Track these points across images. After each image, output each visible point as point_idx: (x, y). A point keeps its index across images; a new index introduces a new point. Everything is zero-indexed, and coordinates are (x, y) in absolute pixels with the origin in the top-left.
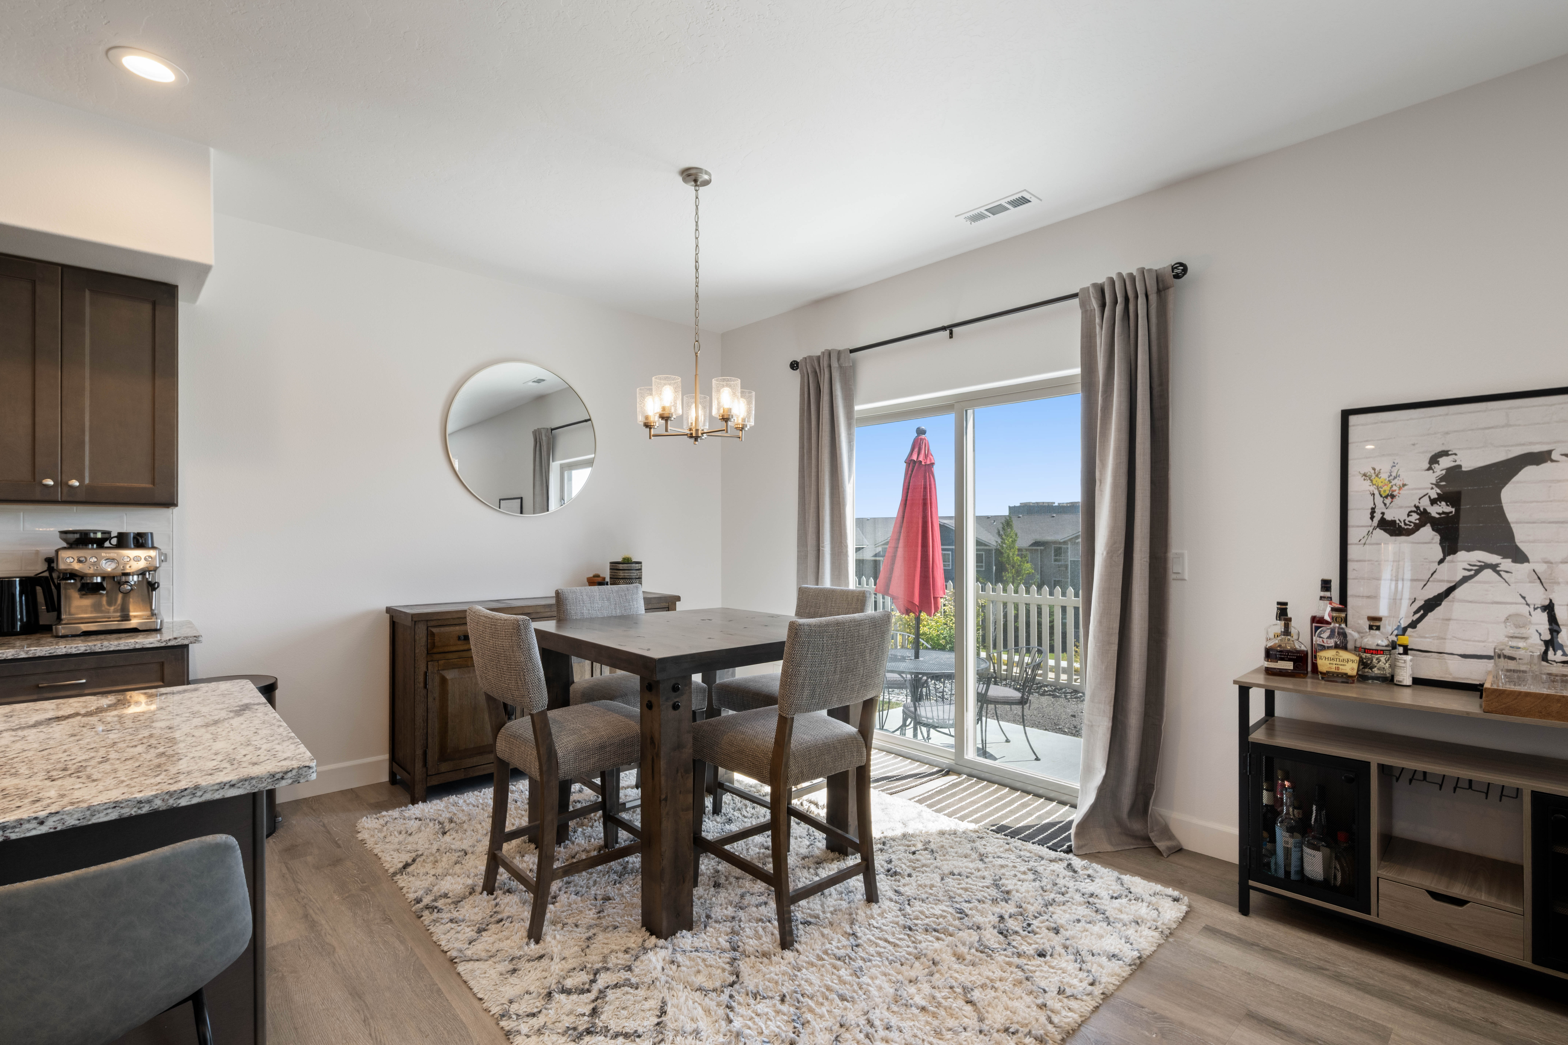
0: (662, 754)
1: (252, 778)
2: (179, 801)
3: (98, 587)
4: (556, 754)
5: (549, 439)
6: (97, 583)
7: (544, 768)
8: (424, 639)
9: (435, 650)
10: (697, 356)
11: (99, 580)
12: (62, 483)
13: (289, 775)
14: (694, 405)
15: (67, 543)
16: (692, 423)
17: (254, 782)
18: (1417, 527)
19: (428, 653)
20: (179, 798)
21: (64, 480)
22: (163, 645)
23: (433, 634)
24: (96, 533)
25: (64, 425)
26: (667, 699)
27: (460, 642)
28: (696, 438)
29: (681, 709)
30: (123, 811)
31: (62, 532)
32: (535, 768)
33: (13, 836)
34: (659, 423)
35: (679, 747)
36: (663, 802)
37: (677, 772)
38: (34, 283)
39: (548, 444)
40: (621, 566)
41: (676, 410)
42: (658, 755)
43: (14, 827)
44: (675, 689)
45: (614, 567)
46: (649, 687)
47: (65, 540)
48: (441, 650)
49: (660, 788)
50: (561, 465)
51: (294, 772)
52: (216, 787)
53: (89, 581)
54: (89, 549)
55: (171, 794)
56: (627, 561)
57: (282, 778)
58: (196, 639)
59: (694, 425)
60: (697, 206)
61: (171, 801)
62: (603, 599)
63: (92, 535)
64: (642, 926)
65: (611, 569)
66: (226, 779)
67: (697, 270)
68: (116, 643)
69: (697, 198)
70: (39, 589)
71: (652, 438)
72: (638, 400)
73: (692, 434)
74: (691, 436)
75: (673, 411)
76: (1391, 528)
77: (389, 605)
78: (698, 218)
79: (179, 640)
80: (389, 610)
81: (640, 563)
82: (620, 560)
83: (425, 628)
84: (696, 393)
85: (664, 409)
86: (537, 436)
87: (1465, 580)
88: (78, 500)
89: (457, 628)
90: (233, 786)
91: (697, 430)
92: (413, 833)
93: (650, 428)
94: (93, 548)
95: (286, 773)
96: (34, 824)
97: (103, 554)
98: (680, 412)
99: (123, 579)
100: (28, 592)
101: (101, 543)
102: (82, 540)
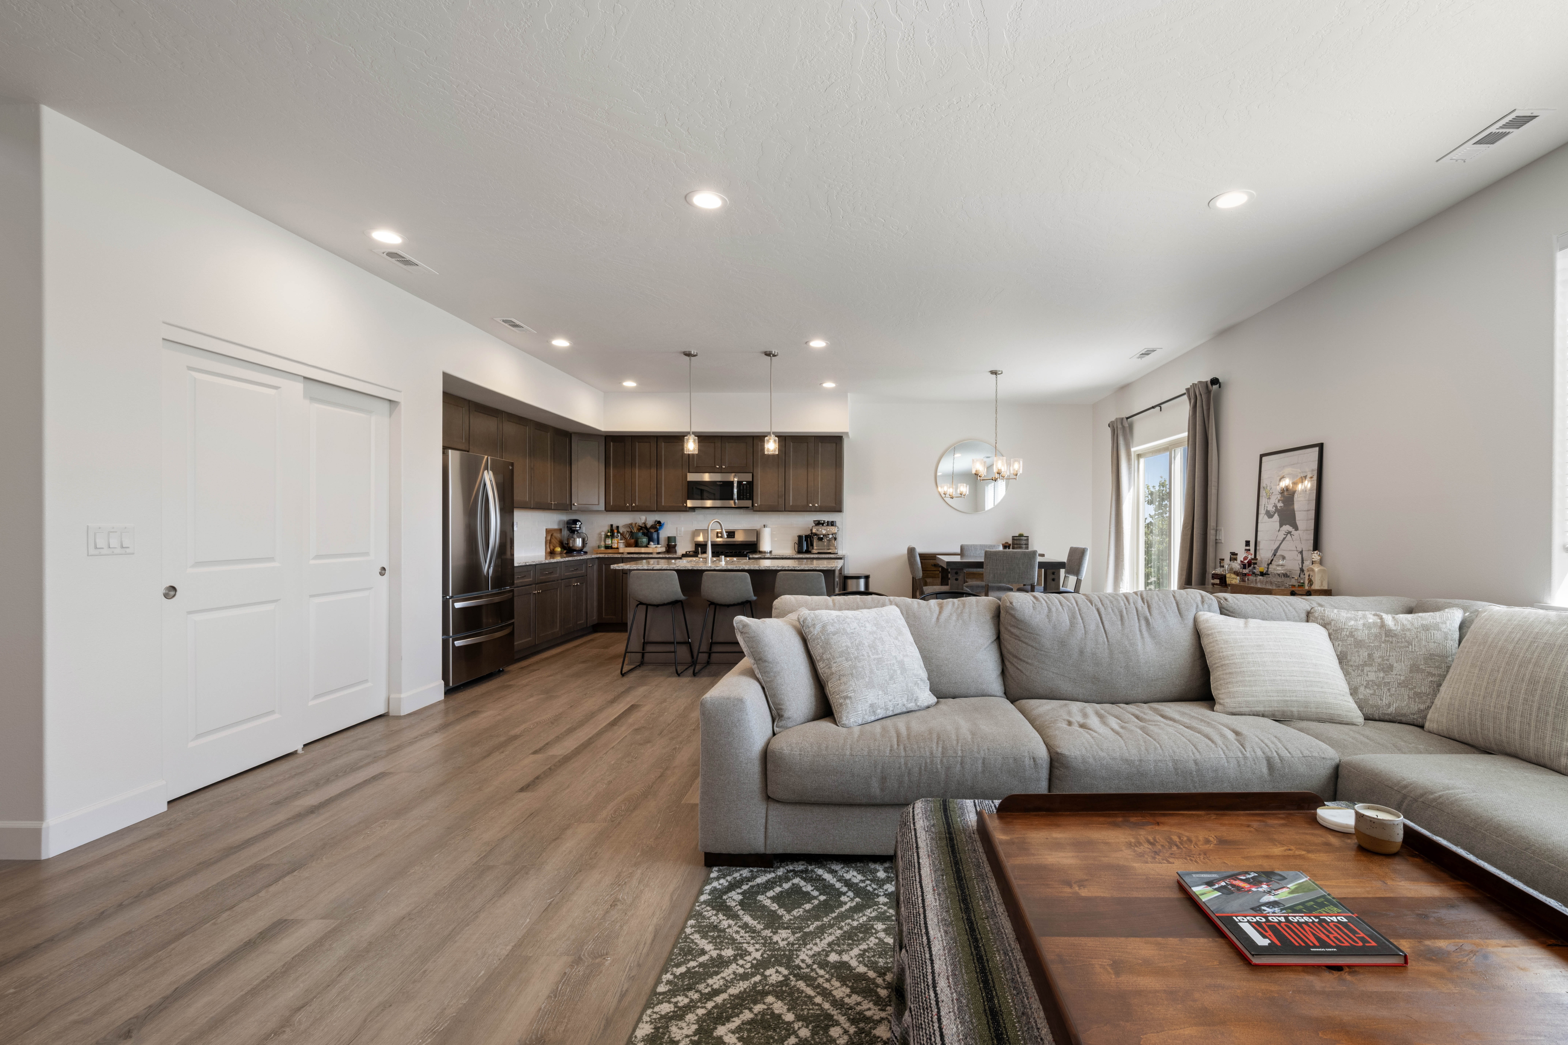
3: (822, 539)
11: (823, 536)
15: (815, 525)
18: (1275, 513)
21: (814, 504)
22: (836, 557)
24: (822, 521)
25: (814, 486)
31: (813, 521)
38: (808, 443)
44: (956, 573)
47: (813, 524)
53: (820, 537)
54: (820, 527)
56: (1020, 537)
65: (1012, 539)
70: (808, 539)
76: (1270, 515)
82: (1016, 537)
87: (1284, 539)
88: (818, 511)
97: (824, 528)
99: (828, 536)
100: (806, 540)
101: (823, 524)
102: (818, 523)
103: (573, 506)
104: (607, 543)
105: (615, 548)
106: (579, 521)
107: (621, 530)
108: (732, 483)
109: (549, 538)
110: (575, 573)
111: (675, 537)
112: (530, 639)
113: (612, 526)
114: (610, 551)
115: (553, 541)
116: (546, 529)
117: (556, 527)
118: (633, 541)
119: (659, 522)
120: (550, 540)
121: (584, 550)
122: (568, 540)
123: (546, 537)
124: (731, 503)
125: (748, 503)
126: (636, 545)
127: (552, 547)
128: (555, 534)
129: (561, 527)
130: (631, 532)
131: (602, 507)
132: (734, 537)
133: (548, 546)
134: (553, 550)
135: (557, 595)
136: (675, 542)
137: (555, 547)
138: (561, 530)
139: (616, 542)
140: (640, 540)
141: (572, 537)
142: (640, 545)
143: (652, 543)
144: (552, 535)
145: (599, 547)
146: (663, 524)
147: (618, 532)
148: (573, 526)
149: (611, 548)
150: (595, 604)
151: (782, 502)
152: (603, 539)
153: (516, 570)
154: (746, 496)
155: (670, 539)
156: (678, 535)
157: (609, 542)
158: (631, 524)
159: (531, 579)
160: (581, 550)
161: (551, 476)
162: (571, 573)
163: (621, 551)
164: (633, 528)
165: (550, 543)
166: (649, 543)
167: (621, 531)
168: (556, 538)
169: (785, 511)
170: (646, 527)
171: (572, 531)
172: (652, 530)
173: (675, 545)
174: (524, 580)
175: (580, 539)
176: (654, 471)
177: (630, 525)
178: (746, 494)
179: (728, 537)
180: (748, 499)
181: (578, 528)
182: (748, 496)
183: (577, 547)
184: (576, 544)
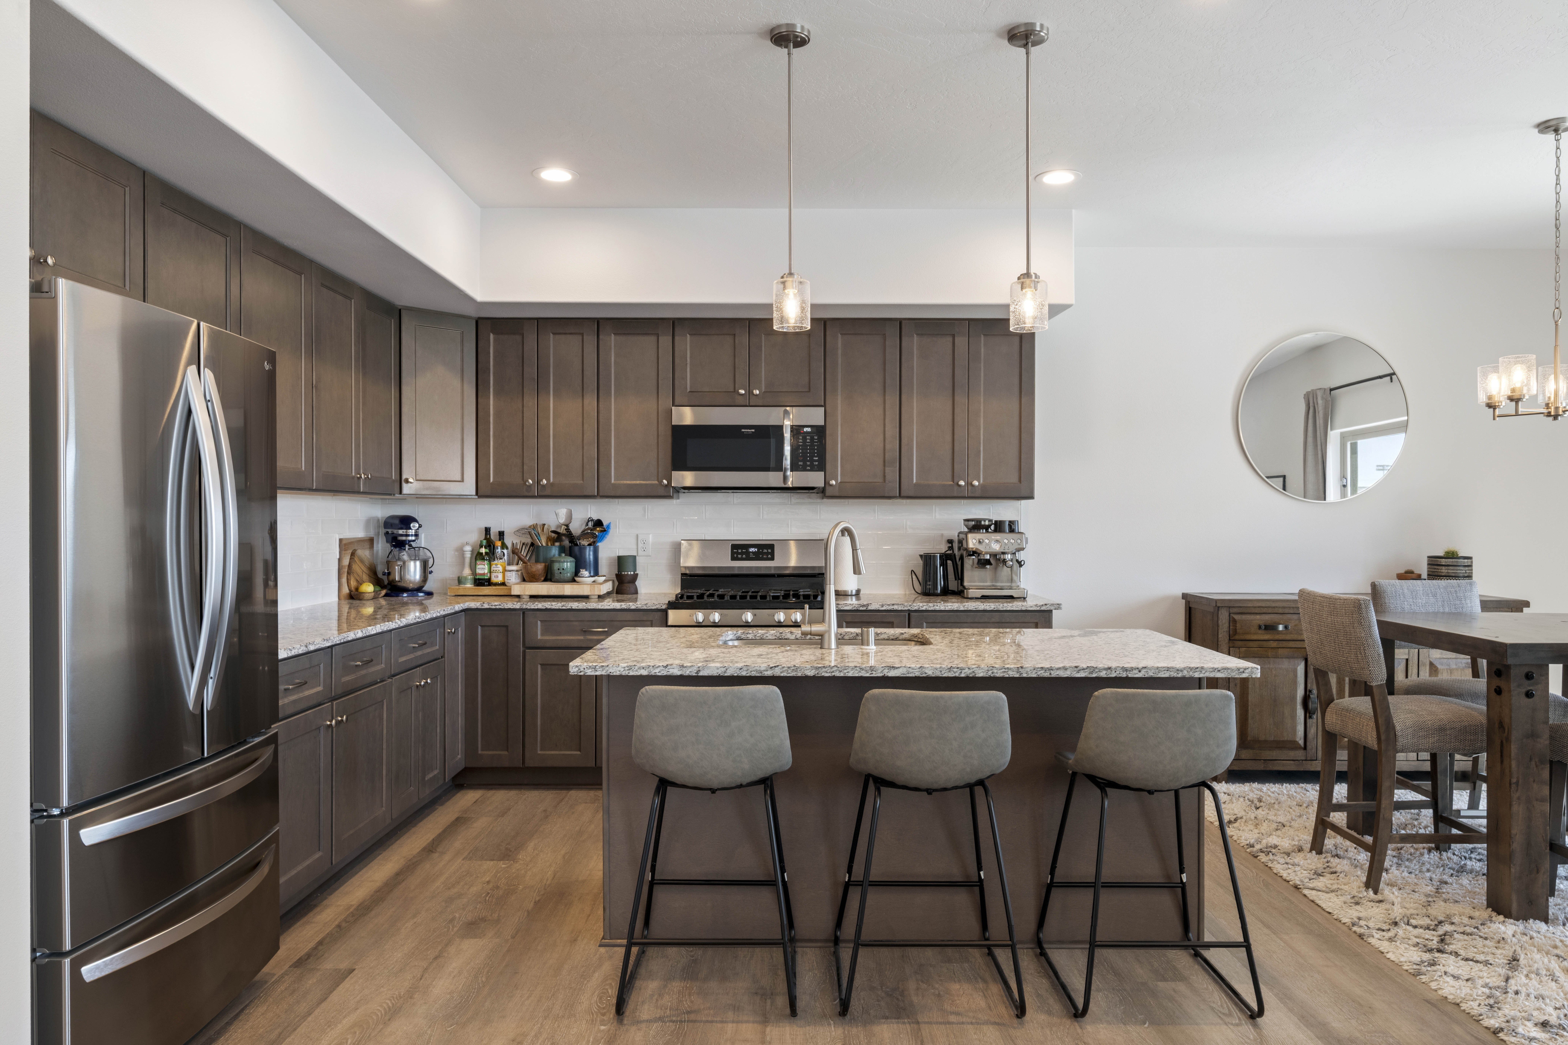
0: (1513, 738)
1: (1228, 669)
2: (1195, 674)
3: (988, 562)
4: (1394, 727)
5: (1326, 402)
6: (987, 559)
7: (1383, 737)
8: (1227, 625)
9: (1237, 637)
10: (1557, 325)
11: (988, 557)
12: (969, 484)
13: (1247, 671)
14: (1552, 376)
15: (968, 529)
16: (1549, 398)
17: (1229, 671)
19: (1230, 640)
20: (1194, 672)
21: (969, 481)
22: (1038, 609)
23: (1235, 621)
24: (985, 521)
25: (969, 439)
26: (1519, 686)
27: (1260, 632)
28: (1556, 417)
29: (1535, 698)
30: (1172, 673)
31: (965, 520)
32: (1372, 737)
33: (1130, 676)
34: (1507, 407)
35: (1533, 735)
36: (1513, 786)
37: (1531, 759)
38: (954, 336)
39: (1326, 408)
40: (1443, 562)
41: (1529, 390)
42: (1508, 740)
43: (1130, 671)
44: (1529, 676)
45: (1434, 562)
46: (1498, 672)
47: (966, 526)
48: (1242, 637)
49: (1510, 771)
50: (1342, 433)
51: (1249, 670)
52: (1211, 670)
53: (982, 558)
54: (981, 533)
55: (1191, 669)
56: (1451, 555)
57: (1243, 672)
58: (1058, 606)
59: (1552, 399)
60: (1558, 158)
61: (1191, 673)
62: (1428, 595)
63: (983, 523)
64: (1488, 906)
65: (1429, 564)
66: (1216, 666)
67: (1557, 229)
68: (1011, 605)
69: (1558, 148)
70: (949, 562)
71: (1497, 419)
72: (1479, 379)
73: (1549, 413)
74: (1549, 415)
75: (1525, 391)
77: (1186, 592)
78: (1559, 171)
79: (1048, 606)
80: (1185, 596)
81: (1470, 558)
82: (1441, 554)
83: (1227, 614)
84: (1555, 363)
85: (1513, 390)
86: (1310, 400)
88: (977, 495)
89: (1258, 617)
90: (1219, 671)
91: (1557, 408)
92: (1227, 803)
93: (1494, 409)
94: (983, 533)
95: (1245, 669)
96: (1136, 671)
97: (993, 537)
98: (1534, 391)
99: (1002, 557)
100: (944, 564)
101: (987, 528)
102: (977, 526)
103: (404, 485)
104: (479, 571)
105: (496, 584)
106: (415, 520)
107: (508, 541)
108: (779, 428)
109: (346, 562)
110: (419, 653)
111: (634, 557)
112: (318, 855)
113: (487, 530)
114: (486, 590)
115: (357, 568)
116: (341, 540)
117: (360, 533)
118: (540, 567)
119: (599, 523)
120: (350, 566)
121: (425, 588)
122: (389, 564)
123: (340, 560)
124: (772, 478)
125: (815, 479)
126: (549, 576)
127: (353, 583)
128: (360, 552)
129: (371, 534)
130: (532, 544)
131: (469, 487)
132: (772, 559)
133: (344, 580)
134: (357, 589)
135: (381, 719)
136: (635, 570)
137: (360, 583)
138: (371, 541)
139: (501, 569)
140: (556, 566)
141: (399, 559)
142: (557, 576)
143: (585, 573)
144: (353, 554)
145: (460, 581)
146: (608, 526)
147: (504, 546)
148: (401, 532)
149: (488, 582)
150: (461, 721)
151: (892, 474)
152: (467, 561)
153: (282, 670)
154: (812, 461)
155: (621, 561)
156: (641, 553)
157: (482, 569)
158: (534, 527)
159: (320, 689)
160: (419, 589)
161: (357, 410)
162: (411, 656)
163: (516, 590)
164: (538, 536)
165: (349, 573)
166: (577, 573)
167: (509, 543)
168: (362, 561)
169: (901, 496)
170: (569, 535)
171: (398, 544)
172: (585, 542)
173: (635, 577)
174: (301, 695)
175: (418, 563)
176: (590, 402)
177: (532, 531)
178: (812, 457)
179: (757, 557)
180: (816, 467)
181: (412, 535)
182: (816, 461)
183: (411, 582)
184: (408, 574)
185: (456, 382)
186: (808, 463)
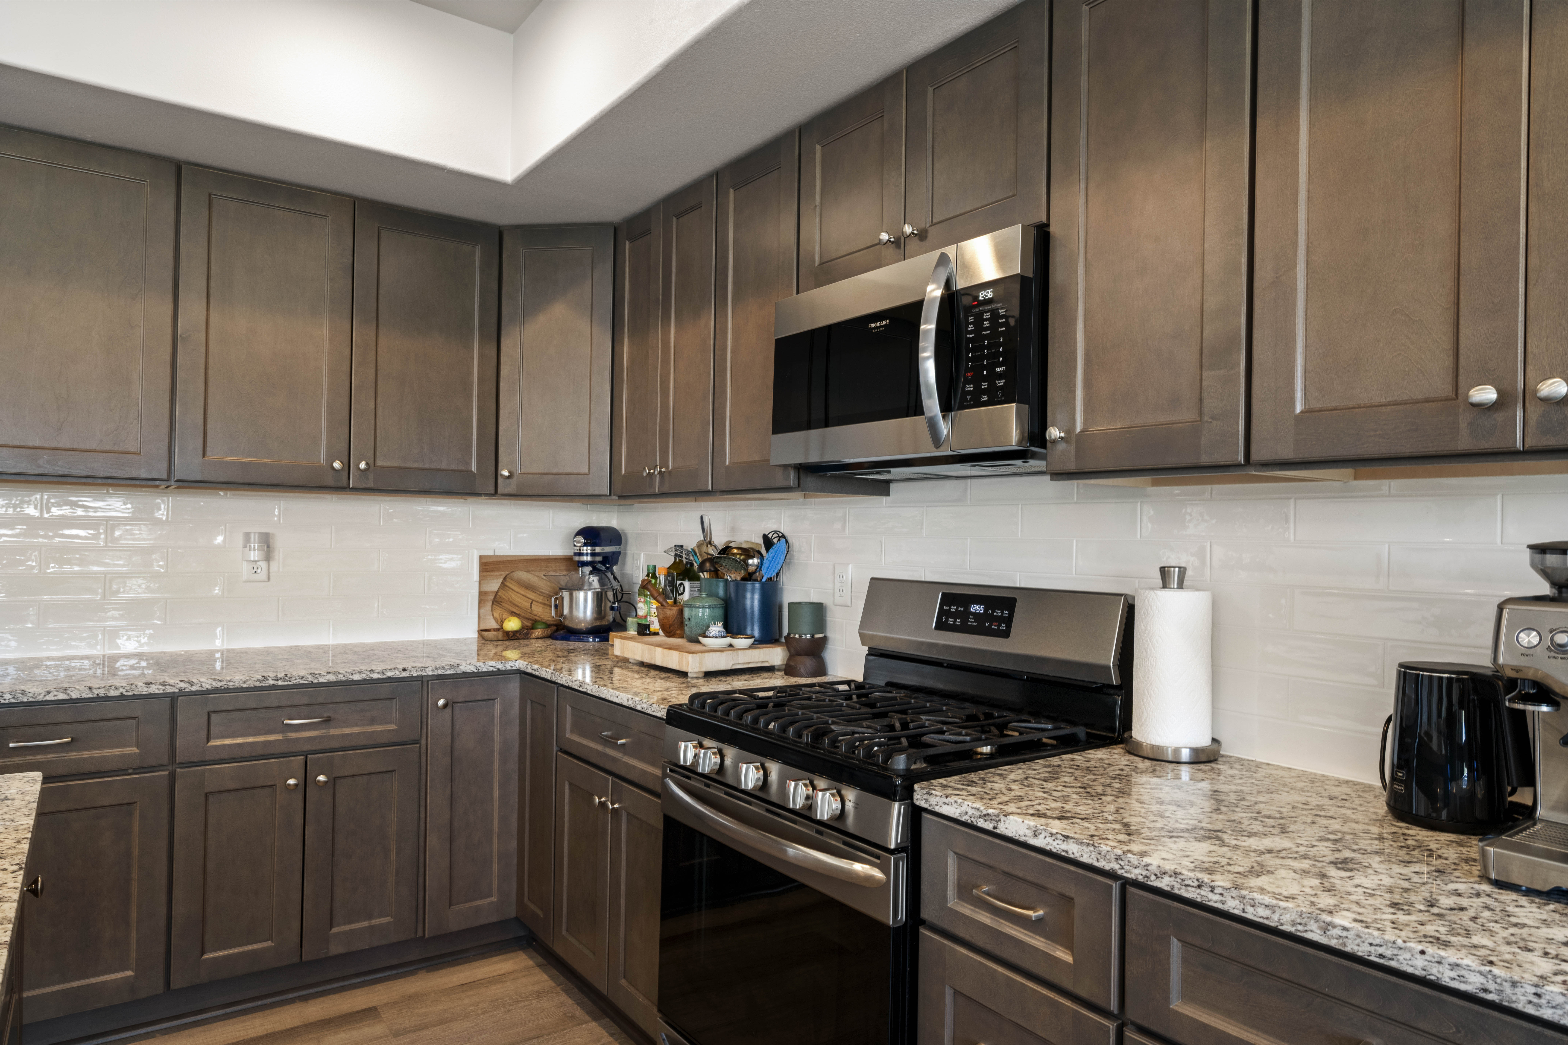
12: (1525, 394)
15: (1553, 584)
47: (1545, 573)
103: (501, 481)
116: (481, 557)
120: (497, 593)
132: (1006, 634)
144: (507, 577)
179: (981, 627)
180: (1000, 394)
181: (587, 554)
182: (1000, 376)
183: (580, 622)
184: (576, 609)
185: (584, 326)
186: (985, 385)
